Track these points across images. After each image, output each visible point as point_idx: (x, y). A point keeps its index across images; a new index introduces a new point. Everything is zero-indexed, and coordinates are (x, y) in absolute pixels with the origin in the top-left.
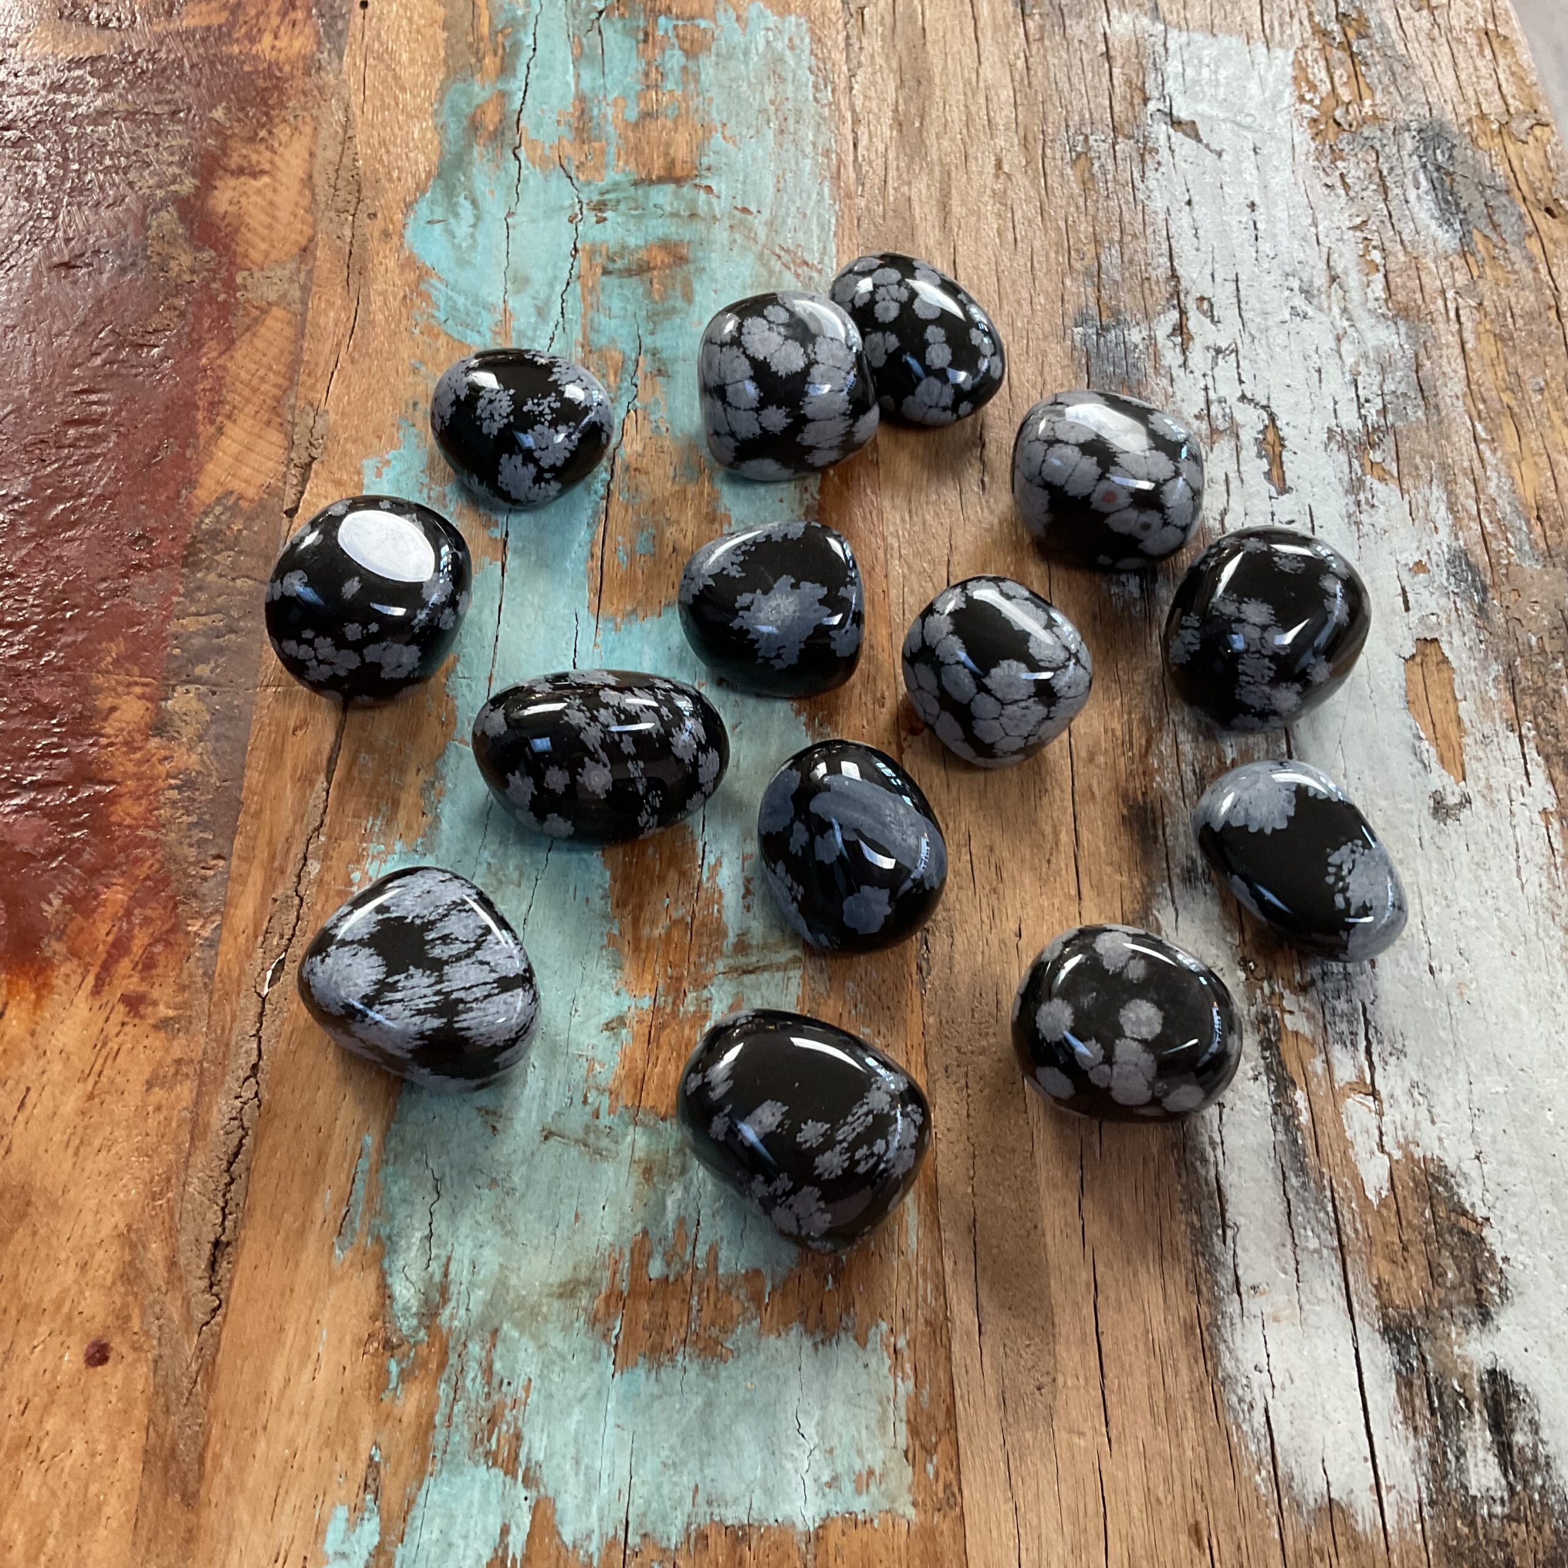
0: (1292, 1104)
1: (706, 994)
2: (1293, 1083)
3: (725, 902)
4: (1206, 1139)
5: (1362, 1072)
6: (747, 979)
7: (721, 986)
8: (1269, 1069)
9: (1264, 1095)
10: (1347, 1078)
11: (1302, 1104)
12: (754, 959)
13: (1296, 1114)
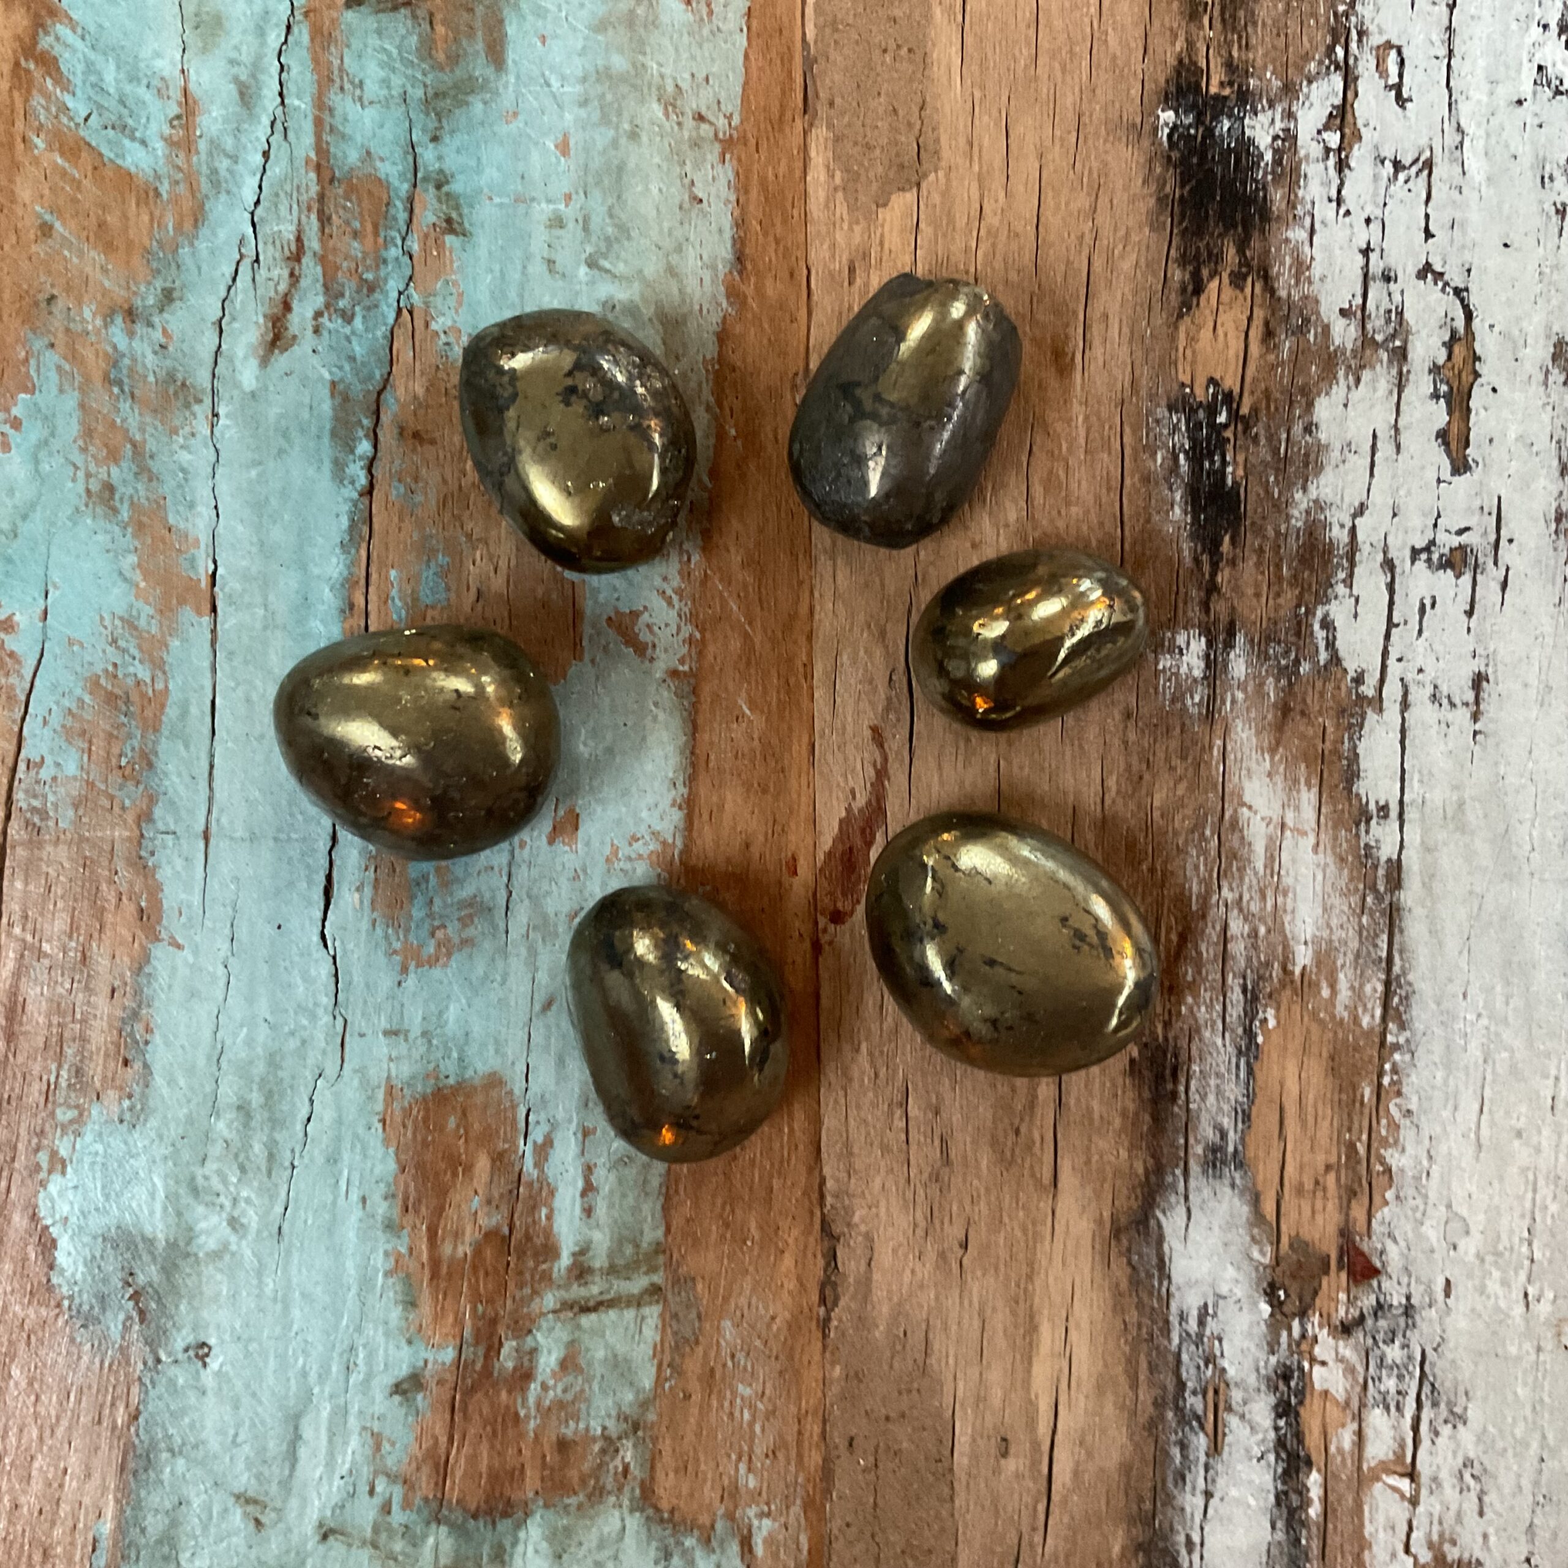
0: (1302, 1492)
1: (529, 1341)
2: (1309, 1463)
3: (557, 1203)
4: (1181, 1539)
5: (1402, 1446)
6: (588, 1321)
7: (551, 1330)
8: (1280, 1443)
9: (1268, 1478)
10: (1382, 1456)
11: (1315, 1492)
12: (595, 1290)
13: (1306, 1503)
